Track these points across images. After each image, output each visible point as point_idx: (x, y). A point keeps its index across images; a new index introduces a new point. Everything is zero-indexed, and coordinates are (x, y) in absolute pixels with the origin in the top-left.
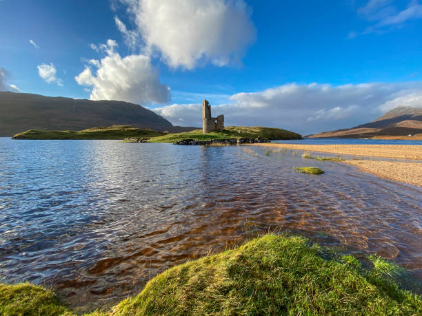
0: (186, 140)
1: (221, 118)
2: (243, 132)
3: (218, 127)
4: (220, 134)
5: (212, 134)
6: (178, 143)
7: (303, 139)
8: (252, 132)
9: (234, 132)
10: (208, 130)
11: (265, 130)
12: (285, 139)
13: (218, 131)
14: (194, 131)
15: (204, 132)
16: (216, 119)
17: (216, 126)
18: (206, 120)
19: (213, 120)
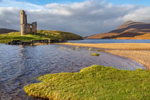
0: (15, 41)
1: (35, 25)
3: (33, 31)
4: (34, 35)
5: (29, 36)
6: (9, 44)
9: (44, 35)
10: (25, 33)
11: (62, 33)
13: (33, 33)
15: (22, 34)
16: (31, 25)
17: (31, 30)
18: (23, 25)
19: (29, 25)
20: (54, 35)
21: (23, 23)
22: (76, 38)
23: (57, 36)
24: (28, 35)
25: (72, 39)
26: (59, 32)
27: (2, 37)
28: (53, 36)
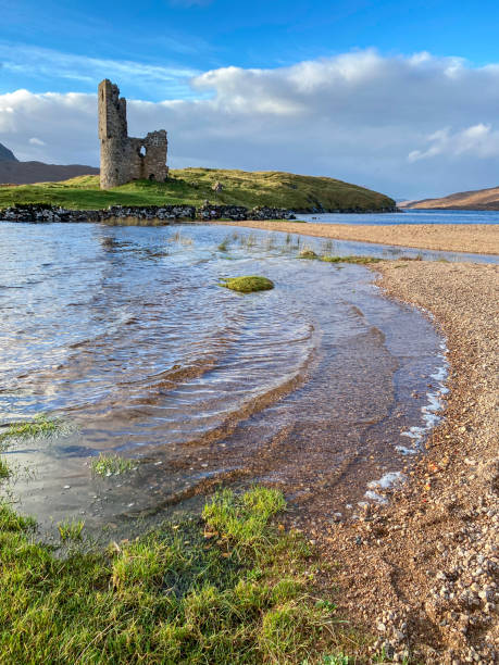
0: (28, 208)
1: (158, 142)
2: (230, 187)
3: (150, 169)
4: (155, 189)
5: (130, 189)
7: (399, 211)
8: (256, 187)
9: (199, 187)
10: (118, 176)
11: (295, 182)
12: (351, 211)
13: (150, 180)
14: (77, 181)
15: (102, 182)
16: (142, 142)
17: (143, 165)
18: (110, 144)
19: (132, 146)
20: (251, 191)
21: (109, 137)
22: (361, 206)
23: (264, 192)
24: (129, 185)
25: (343, 207)
26: (283, 177)
27: (6, 194)
28: (245, 192)
